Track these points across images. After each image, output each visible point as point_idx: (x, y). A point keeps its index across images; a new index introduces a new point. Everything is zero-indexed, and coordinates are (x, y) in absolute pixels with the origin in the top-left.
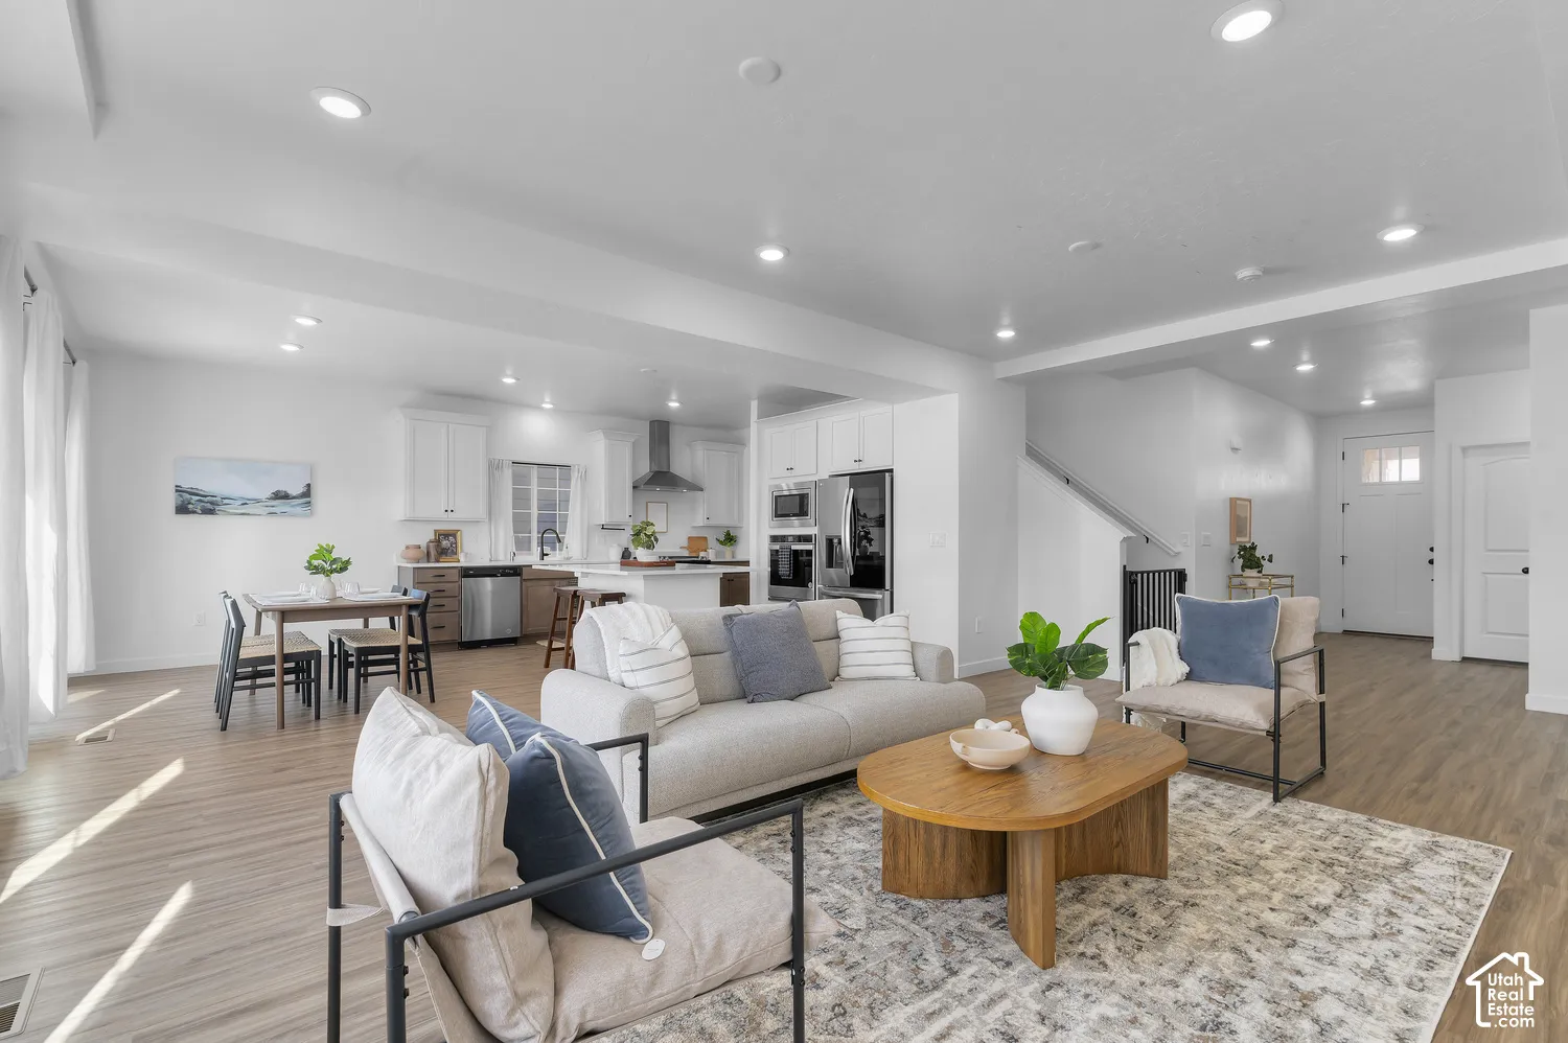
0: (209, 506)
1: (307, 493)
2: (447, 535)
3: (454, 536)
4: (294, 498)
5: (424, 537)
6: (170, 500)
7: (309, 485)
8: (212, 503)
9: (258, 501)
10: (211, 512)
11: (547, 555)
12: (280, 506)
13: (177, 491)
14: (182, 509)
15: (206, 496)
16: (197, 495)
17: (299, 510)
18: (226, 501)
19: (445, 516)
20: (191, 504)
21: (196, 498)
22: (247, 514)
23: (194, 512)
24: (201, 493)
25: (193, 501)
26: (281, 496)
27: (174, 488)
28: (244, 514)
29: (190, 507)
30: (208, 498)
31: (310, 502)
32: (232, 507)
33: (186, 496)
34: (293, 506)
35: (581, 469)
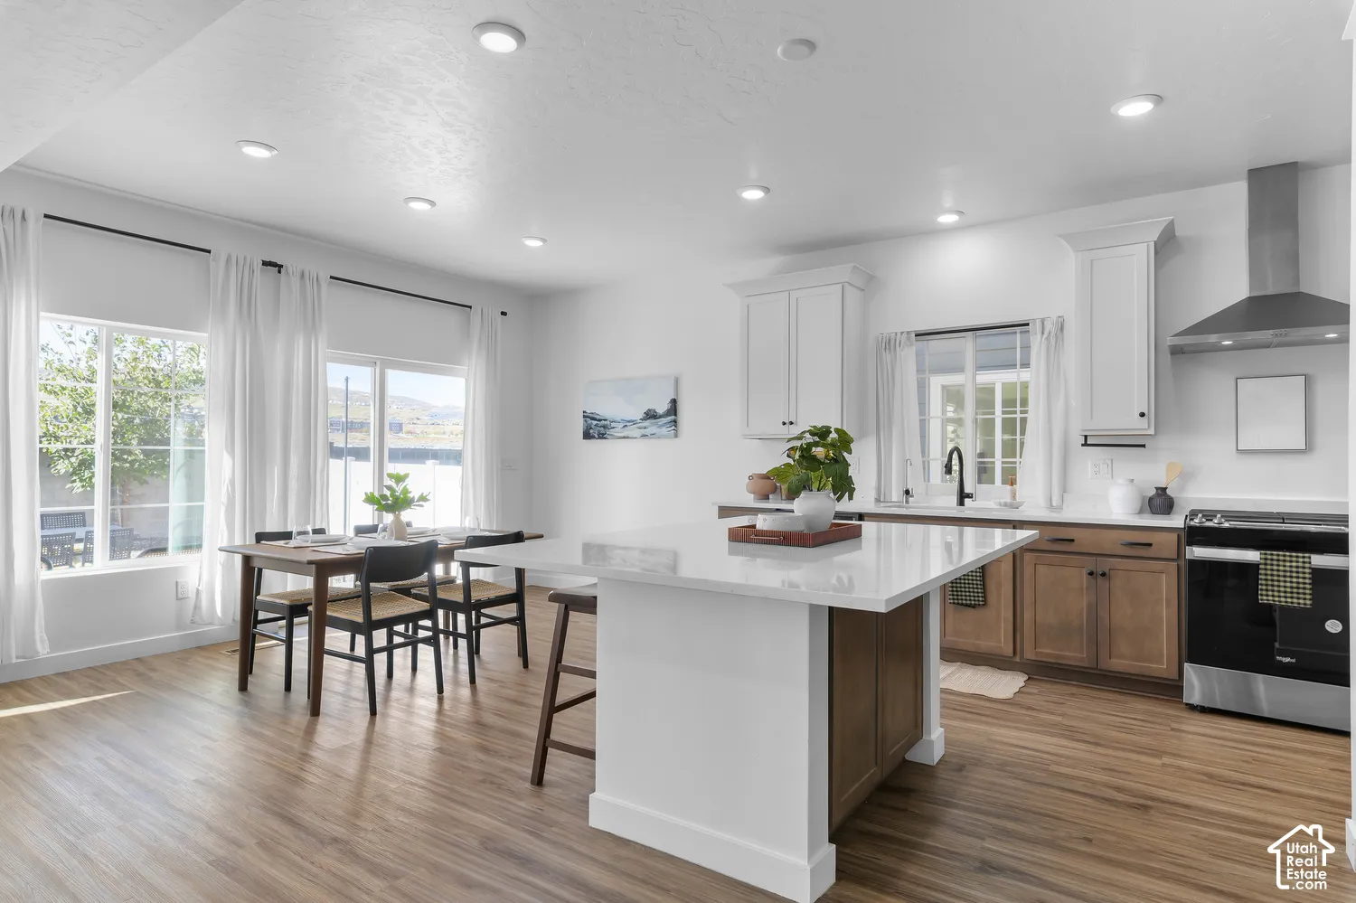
0: (602, 430)
1: (673, 409)
4: (661, 417)
6: (580, 427)
7: (674, 402)
8: (604, 427)
9: (634, 422)
10: (602, 436)
12: (651, 427)
13: (584, 417)
14: (587, 436)
15: (600, 420)
16: (595, 419)
17: (664, 430)
18: (613, 425)
20: (595, 429)
21: (595, 422)
22: (628, 437)
23: (593, 437)
24: (598, 417)
25: (593, 426)
26: (651, 415)
27: (582, 414)
28: (624, 437)
29: (591, 431)
30: (603, 422)
31: (675, 421)
32: (618, 431)
33: (590, 421)
34: (661, 426)
35: (1048, 327)
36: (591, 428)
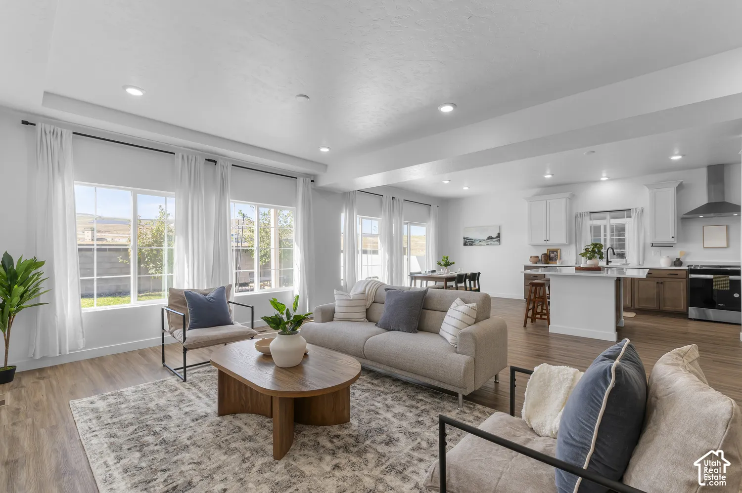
0: (471, 243)
1: (499, 236)
2: (553, 251)
3: (557, 252)
4: (494, 238)
5: (540, 253)
6: (462, 242)
7: (499, 234)
8: (472, 242)
9: (484, 240)
10: (471, 245)
11: (611, 262)
12: (490, 242)
14: (465, 244)
15: (470, 240)
18: (475, 241)
19: (545, 243)
20: (468, 242)
21: (468, 240)
22: (481, 245)
23: (468, 245)
26: (490, 238)
27: (463, 238)
31: (499, 239)
32: (477, 243)
33: (466, 240)
34: (494, 242)
35: (638, 211)
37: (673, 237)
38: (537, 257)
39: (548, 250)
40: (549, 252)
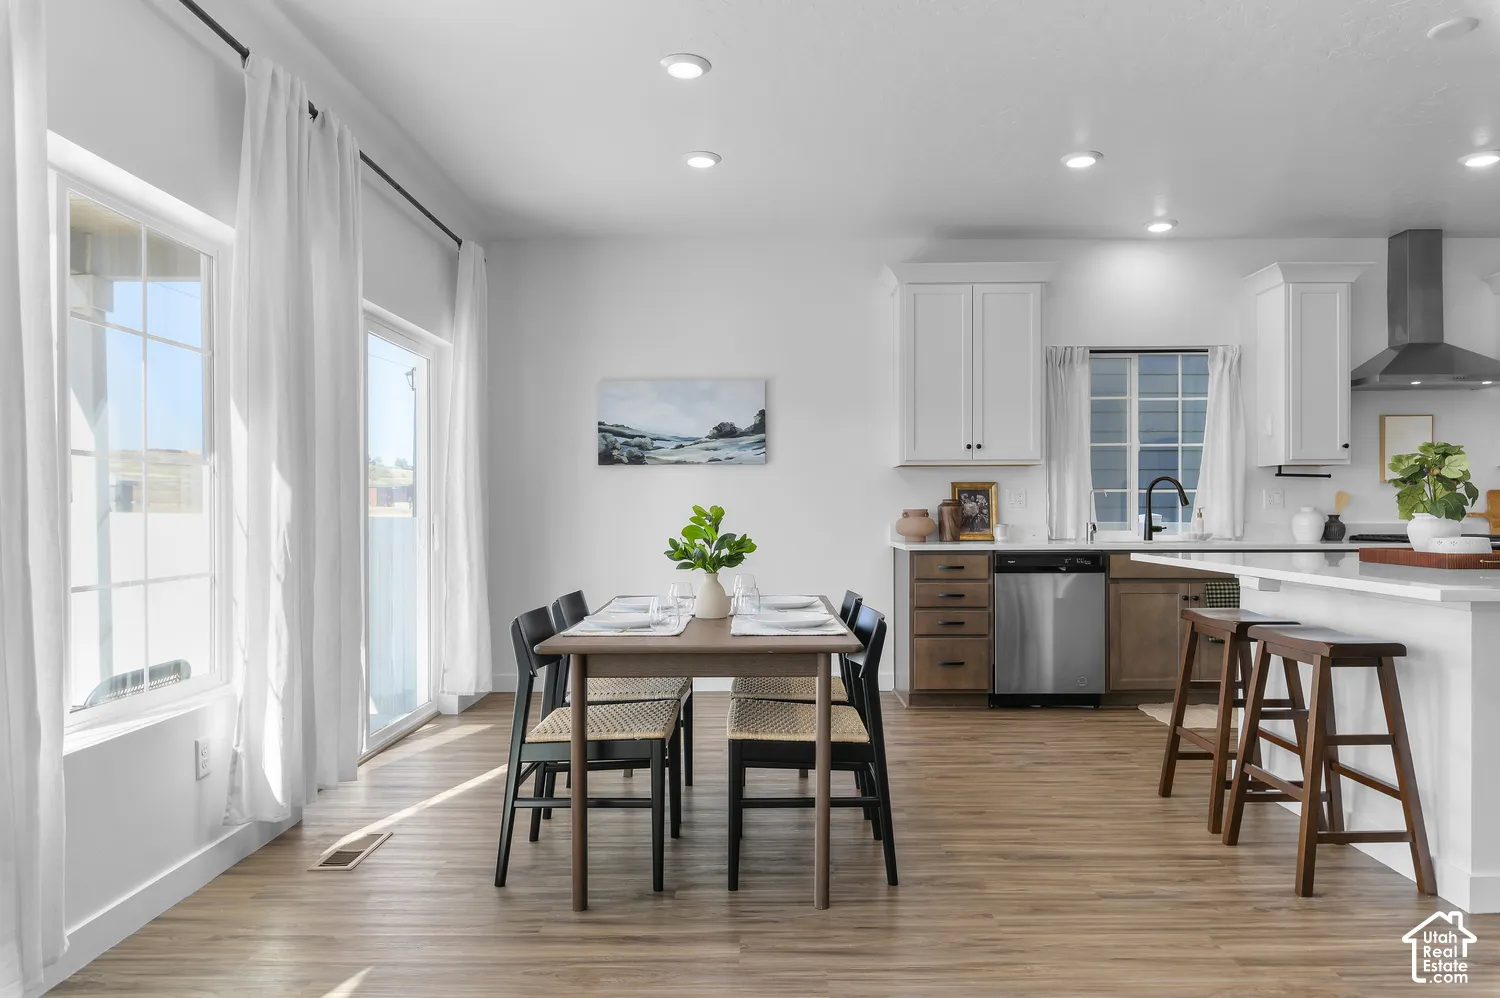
0: (636, 451)
1: (760, 427)
3: (985, 493)
4: (743, 434)
5: (933, 496)
6: (592, 445)
7: (762, 413)
8: (641, 447)
9: (696, 441)
10: (637, 460)
11: (1159, 529)
12: (726, 448)
13: (600, 430)
14: (606, 458)
15: (633, 437)
16: (623, 435)
17: (749, 453)
18: (657, 444)
19: (964, 456)
20: (622, 449)
21: (622, 440)
22: (685, 463)
23: (619, 461)
24: (628, 432)
25: (618, 445)
26: (725, 432)
27: (596, 427)
28: (678, 462)
29: (615, 453)
30: (637, 440)
31: (764, 441)
32: (667, 452)
33: (611, 437)
34: (742, 448)
35: (1229, 355)
36: (614, 448)
37: (1346, 446)
38: (925, 513)
39: (954, 485)
40: (960, 493)
